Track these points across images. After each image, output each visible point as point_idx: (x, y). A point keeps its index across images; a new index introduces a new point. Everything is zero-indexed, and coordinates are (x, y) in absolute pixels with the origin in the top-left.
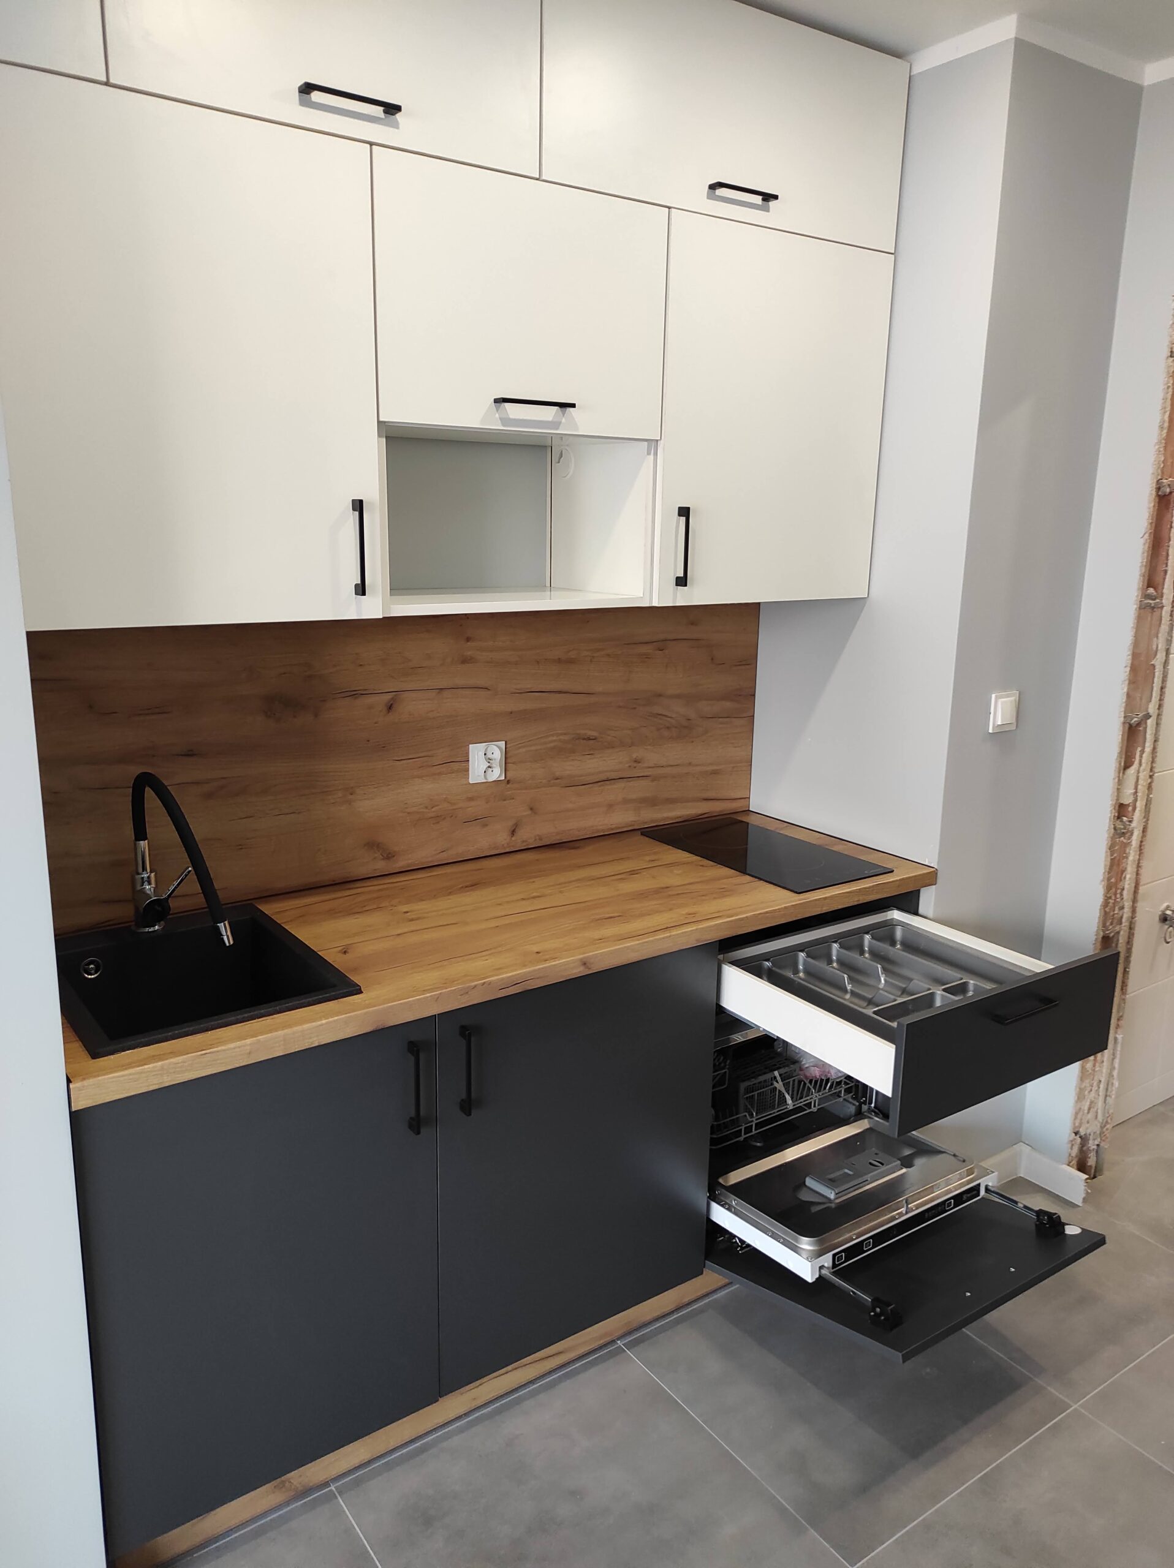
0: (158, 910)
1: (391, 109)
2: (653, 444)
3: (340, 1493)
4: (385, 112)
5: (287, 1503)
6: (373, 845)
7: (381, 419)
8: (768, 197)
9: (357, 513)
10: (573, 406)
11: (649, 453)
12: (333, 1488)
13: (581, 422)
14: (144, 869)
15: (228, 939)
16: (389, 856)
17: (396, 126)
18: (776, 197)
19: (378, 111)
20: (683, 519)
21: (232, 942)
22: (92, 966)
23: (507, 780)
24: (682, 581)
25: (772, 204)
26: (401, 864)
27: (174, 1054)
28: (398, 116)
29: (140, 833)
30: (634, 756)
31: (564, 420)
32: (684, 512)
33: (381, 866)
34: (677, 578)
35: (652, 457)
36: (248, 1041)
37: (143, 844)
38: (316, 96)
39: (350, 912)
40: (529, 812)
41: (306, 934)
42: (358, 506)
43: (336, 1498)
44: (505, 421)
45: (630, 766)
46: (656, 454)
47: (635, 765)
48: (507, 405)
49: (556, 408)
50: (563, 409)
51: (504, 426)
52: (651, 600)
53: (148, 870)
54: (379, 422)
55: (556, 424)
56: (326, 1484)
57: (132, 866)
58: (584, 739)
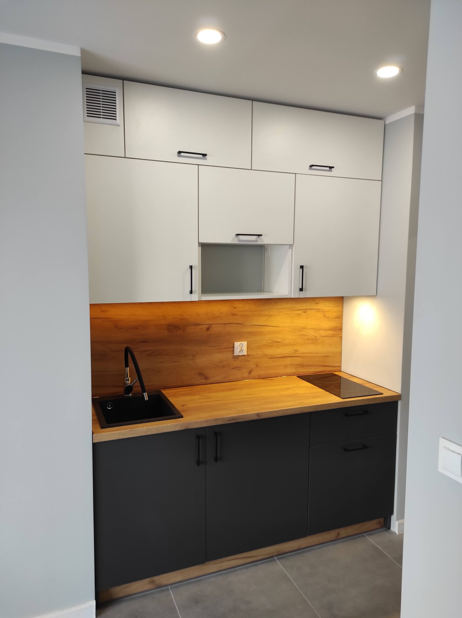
0: (129, 389)
1: (204, 155)
2: (291, 246)
3: (171, 589)
4: (203, 156)
5: (154, 589)
6: (201, 374)
7: (200, 242)
8: (331, 168)
9: (190, 269)
10: (261, 235)
11: (290, 248)
12: (169, 587)
13: (264, 240)
14: (127, 376)
15: (146, 398)
16: (206, 378)
17: (206, 159)
18: (333, 167)
19: (201, 156)
20: (301, 269)
21: (147, 399)
22: (110, 405)
23: (247, 355)
24: (301, 290)
25: (333, 169)
26: (210, 381)
27: (124, 429)
28: (207, 156)
29: (127, 365)
30: (295, 349)
31: (259, 240)
32: (302, 267)
33: (203, 381)
34: (300, 289)
35: (291, 250)
36: (145, 428)
37: (128, 369)
38: (182, 154)
39: (189, 395)
40: (256, 366)
41: (172, 400)
42: (191, 267)
43: (169, 590)
44: (239, 241)
45: (293, 353)
46: (292, 249)
47: (295, 352)
48: (240, 236)
49: (256, 236)
50: (259, 236)
51: (238, 242)
52: (291, 296)
53: (129, 377)
54: (199, 243)
55: (256, 241)
56: (167, 585)
57: (124, 375)
58: (276, 342)
